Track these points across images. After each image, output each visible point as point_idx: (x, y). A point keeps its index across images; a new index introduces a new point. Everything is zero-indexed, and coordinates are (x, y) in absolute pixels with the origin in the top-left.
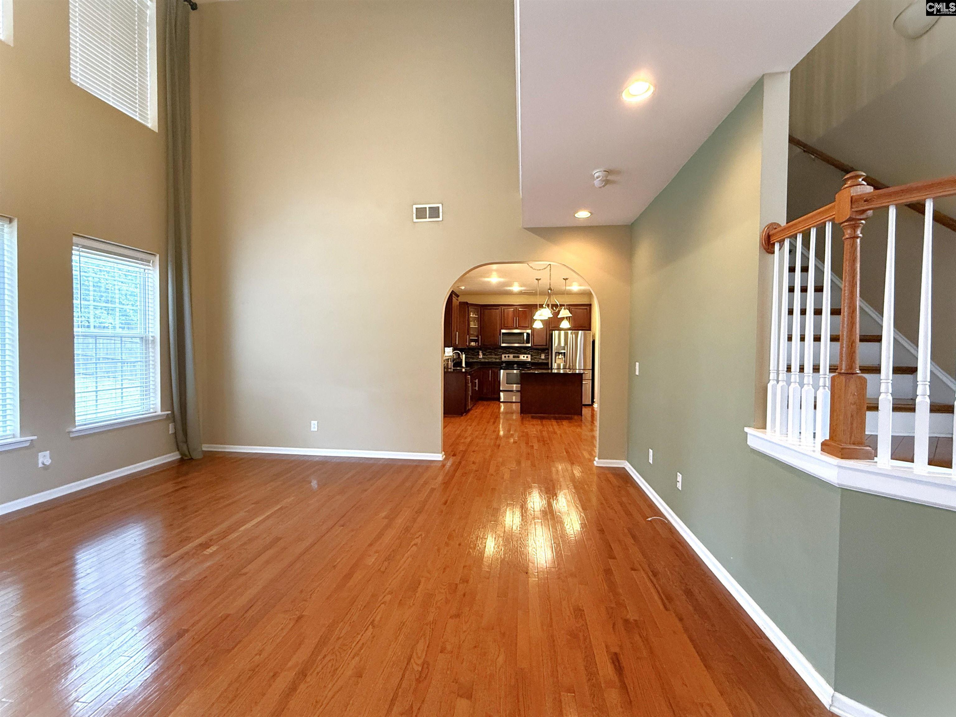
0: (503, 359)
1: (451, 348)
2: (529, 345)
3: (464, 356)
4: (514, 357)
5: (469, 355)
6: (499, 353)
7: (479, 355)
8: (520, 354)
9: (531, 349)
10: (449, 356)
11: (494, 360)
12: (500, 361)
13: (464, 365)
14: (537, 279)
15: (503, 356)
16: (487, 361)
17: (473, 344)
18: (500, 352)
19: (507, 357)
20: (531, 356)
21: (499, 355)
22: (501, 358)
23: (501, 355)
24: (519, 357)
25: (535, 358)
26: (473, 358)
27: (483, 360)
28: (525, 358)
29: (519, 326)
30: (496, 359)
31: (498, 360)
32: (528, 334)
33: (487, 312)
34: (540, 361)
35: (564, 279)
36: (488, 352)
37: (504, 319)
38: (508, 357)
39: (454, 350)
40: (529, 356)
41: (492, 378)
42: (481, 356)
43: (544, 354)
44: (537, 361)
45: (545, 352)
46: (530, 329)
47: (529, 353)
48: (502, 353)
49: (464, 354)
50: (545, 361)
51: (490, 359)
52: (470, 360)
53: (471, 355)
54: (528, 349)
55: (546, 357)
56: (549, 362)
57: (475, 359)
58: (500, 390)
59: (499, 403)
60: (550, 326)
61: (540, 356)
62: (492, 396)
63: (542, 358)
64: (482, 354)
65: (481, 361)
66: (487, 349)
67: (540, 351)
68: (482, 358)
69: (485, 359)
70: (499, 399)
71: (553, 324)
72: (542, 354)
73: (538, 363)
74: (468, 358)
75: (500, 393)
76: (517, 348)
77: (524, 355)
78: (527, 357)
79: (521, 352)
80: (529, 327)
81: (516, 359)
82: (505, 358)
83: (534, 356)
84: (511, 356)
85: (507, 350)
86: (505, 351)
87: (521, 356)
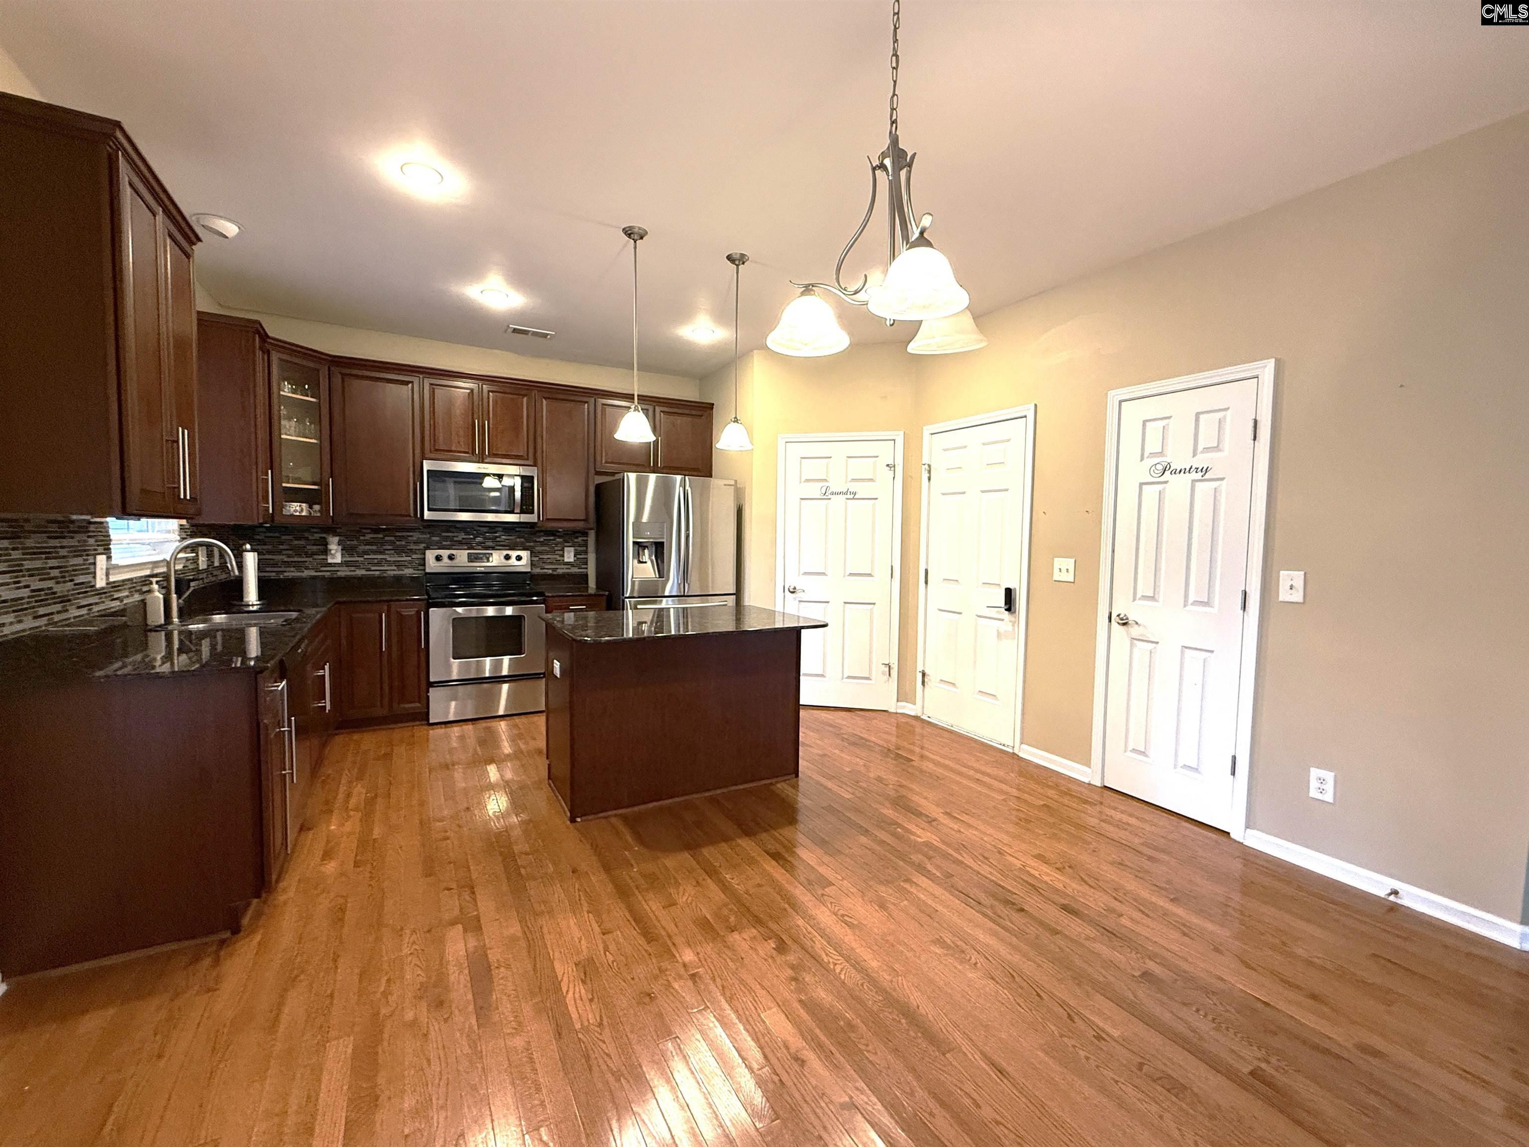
0: (432, 565)
1: (173, 524)
2: (531, 518)
3: (251, 560)
4: (472, 558)
5: (280, 552)
6: (413, 547)
7: (326, 552)
8: (493, 548)
9: (536, 533)
10: (155, 564)
11: (392, 571)
12: (417, 574)
13: (252, 595)
14: (629, 232)
15: (430, 555)
16: (360, 572)
17: (296, 508)
18: (415, 543)
19: (446, 560)
20: (532, 553)
21: (413, 551)
22: (423, 561)
24: (489, 559)
25: (545, 561)
26: (298, 566)
27: (344, 572)
28: (513, 561)
29: (490, 454)
30: (399, 565)
31: (408, 572)
33: (358, 387)
34: (562, 570)
35: (729, 258)
36: (367, 542)
37: (434, 426)
38: (451, 557)
39: (188, 532)
40: (525, 555)
41: (394, 640)
42: (336, 556)
43: (572, 549)
44: (550, 571)
45: (576, 540)
46: (532, 464)
47: (522, 543)
48: (424, 545)
49: (252, 550)
50: (575, 570)
51: (373, 568)
52: (286, 574)
53: (291, 552)
54: (517, 529)
55: (578, 556)
56: (589, 573)
57: (307, 568)
58: (432, 679)
59: (426, 727)
60: (598, 458)
61: (561, 553)
62: (395, 705)
63: (566, 560)
64: (340, 547)
65: (335, 576)
66: (361, 528)
67: (561, 540)
68: (340, 562)
69: (353, 569)
70: (428, 714)
71: (606, 455)
72: (566, 549)
73: (554, 575)
74: (275, 565)
75: (431, 689)
76: (479, 526)
77: (510, 552)
78: (519, 558)
79: (498, 539)
80: (528, 459)
81: (480, 567)
82: (439, 563)
83: (542, 553)
84: (461, 555)
85: (443, 534)
86: (438, 538)
87: (497, 556)
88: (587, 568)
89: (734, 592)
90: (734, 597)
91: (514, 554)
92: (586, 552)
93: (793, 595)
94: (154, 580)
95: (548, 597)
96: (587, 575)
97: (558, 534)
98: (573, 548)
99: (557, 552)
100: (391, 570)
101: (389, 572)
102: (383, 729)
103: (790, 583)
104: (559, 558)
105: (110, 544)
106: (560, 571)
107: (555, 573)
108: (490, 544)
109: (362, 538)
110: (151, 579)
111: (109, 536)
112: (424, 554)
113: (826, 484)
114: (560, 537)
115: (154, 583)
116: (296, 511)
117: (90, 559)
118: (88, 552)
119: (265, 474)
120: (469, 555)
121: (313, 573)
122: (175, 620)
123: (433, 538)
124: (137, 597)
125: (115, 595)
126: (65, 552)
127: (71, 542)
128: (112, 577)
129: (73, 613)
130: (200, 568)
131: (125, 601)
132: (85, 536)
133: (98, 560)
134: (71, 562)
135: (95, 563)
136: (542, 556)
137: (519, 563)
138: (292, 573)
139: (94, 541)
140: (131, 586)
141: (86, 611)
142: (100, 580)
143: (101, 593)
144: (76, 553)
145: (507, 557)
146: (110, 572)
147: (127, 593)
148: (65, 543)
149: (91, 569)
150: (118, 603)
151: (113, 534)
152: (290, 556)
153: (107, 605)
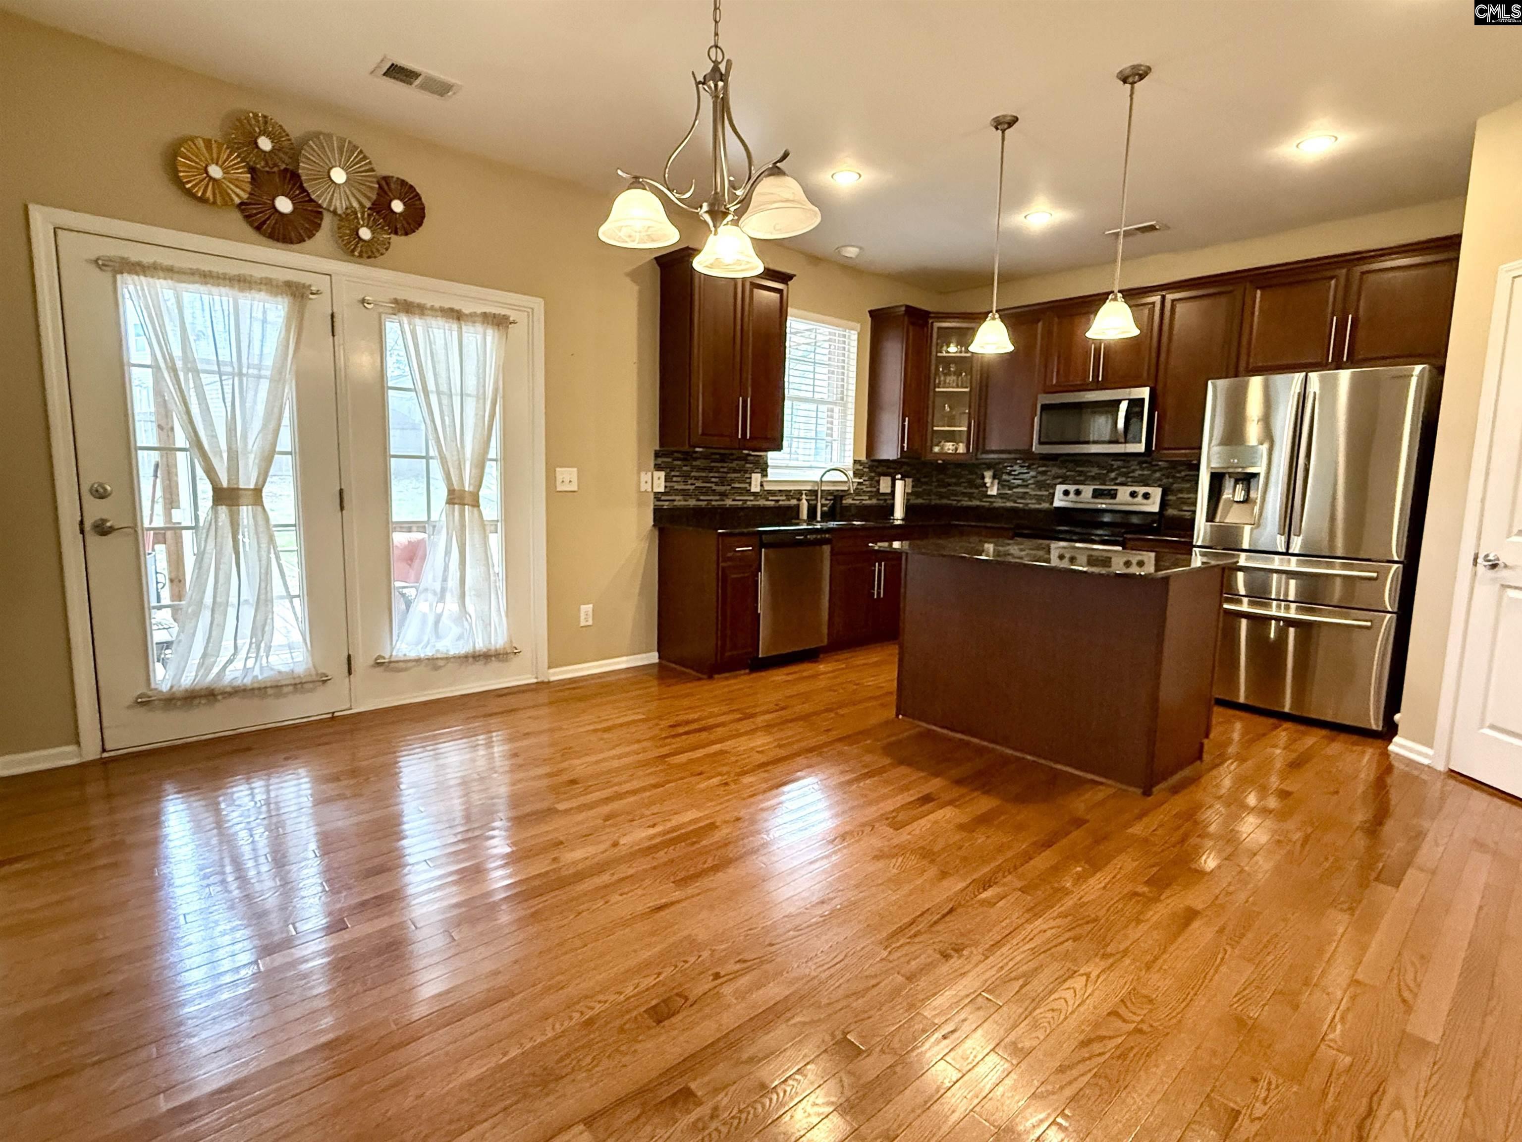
0: (1059, 500)
2: (1140, 448)
3: (898, 486)
4: (1097, 494)
7: (985, 485)
8: (1123, 484)
11: (1033, 504)
12: (1048, 507)
13: (899, 512)
15: (1060, 488)
16: (1009, 504)
17: (945, 448)
19: (1072, 496)
20: (1164, 491)
21: (1050, 486)
22: (1051, 496)
23: (1054, 487)
24: (1113, 495)
26: (971, 496)
27: (999, 503)
28: (1139, 499)
29: (1107, 378)
30: (1036, 498)
31: (1041, 506)
32: (1136, 404)
36: (1016, 477)
38: (1077, 493)
40: (1157, 492)
42: (992, 489)
46: (1147, 384)
48: (1058, 479)
49: (901, 479)
51: (1019, 501)
52: (962, 503)
53: (966, 484)
54: (1154, 463)
57: (974, 498)
64: (996, 481)
65: (993, 506)
68: (995, 494)
69: (1005, 500)
74: (957, 495)
77: (1139, 489)
78: (1147, 496)
79: (1131, 474)
80: (1145, 379)
81: (1102, 504)
82: (1065, 498)
83: (1181, 491)
84: (1087, 491)
85: (1078, 469)
86: (1072, 473)
87: (1123, 493)
89: (1399, 559)
91: (1142, 490)
93: (1492, 573)
94: (804, 493)
101: (1030, 505)
103: (1489, 550)
105: (768, 467)
108: (1120, 479)
109: (1012, 473)
111: (768, 463)
112: (1055, 489)
115: (804, 495)
116: (949, 449)
117: (747, 475)
118: (746, 472)
119: (904, 421)
120: (1095, 490)
121: (978, 503)
122: (819, 519)
123: (1068, 473)
124: (794, 502)
125: (770, 498)
126: (725, 470)
127: (731, 465)
128: (767, 487)
129: (729, 502)
130: (881, 491)
131: (781, 503)
132: (743, 462)
133: (753, 475)
134: (729, 475)
135: (750, 478)
136: (1180, 495)
137: (1145, 501)
138: (966, 503)
139: (751, 466)
140: (788, 494)
141: (740, 503)
142: (755, 488)
143: (755, 494)
144: (735, 471)
145: (1133, 494)
146: (765, 484)
147: (784, 498)
148: (725, 465)
149: (748, 481)
150: (773, 503)
151: (770, 462)
152: (965, 488)
153: (762, 502)
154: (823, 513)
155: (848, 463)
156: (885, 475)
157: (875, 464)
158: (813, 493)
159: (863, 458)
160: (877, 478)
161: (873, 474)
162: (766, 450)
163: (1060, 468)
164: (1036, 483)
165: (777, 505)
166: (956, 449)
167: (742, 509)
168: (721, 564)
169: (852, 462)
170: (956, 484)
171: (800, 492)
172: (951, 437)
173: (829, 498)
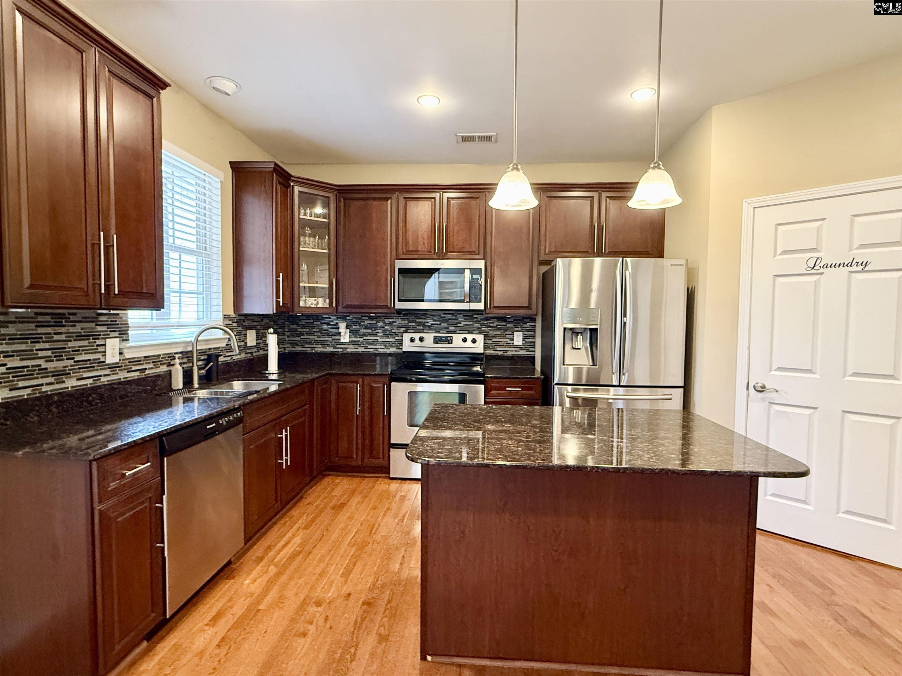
0: (407, 346)
2: (480, 306)
3: (272, 340)
4: (437, 340)
5: (313, 334)
6: (395, 331)
7: (338, 333)
8: (455, 332)
9: (487, 319)
12: (397, 352)
15: (407, 337)
16: (361, 350)
18: (397, 327)
19: (417, 341)
20: (486, 337)
21: (397, 335)
22: (400, 342)
24: (450, 341)
25: (497, 344)
26: (324, 344)
27: (351, 349)
28: (469, 343)
29: (447, 252)
30: (386, 345)
31: (391, 350)
32: (476, 274)
33: (355, 207)
34: (511, 352)
36: (366, 328)
37: (406, 230)
38: (421, 339)
40: (480, 338)
42: (345, 337)
44: (500, 353)
45: (525, 326)
46: (482, 258)
47: (478, 328)
48: (403, 329)
49: (274, 333)
50: (522, 353)
51: (369, 347)
52: (316, 349)
53: (319, 334)
54: (475, 316)
55: (527, 340)
56: (536, 356)
57: (328, 345)
58: (392, 441)
59: (387, 481)
60: (542, 248)
61: (511, 336)
62: (366, 460)
63: (516, 343)
64: (348, 330)
65: (345, 352)
66: (362, 316)
67: (512, 325)
68: (348, 341)
69: (356, 346)
70: (389, 468)
71: (550, 244)
72: (515, 333)
73: (505, 356)
74: (310, 343)
75: (391, 449)
76: (445, 314)
77: (467, 336)
78: (474, 341)
79: (459, 325)
80: (479, 254)
81: (442, 348)
82: (412, 344)
83: (494, 337)
84: (429, 337)
85: (418, 320)
86: (414, 324)
87: (457, 339)
88: (534, 351)
89: (682, 385)
90: (682, 390)
91: (470, 337)
92: (534, 337)
93: (760, 395)
94: (177, 356)
95: (487, 377)
96: (533, 358)
97: (508, 320)
98: (522, 333)
99: (507, 336)
100: (381, 348)
101: (379, 350)
102: (358, 477)
103: (756, 380)
104: (509, 342)
105: (128, 330)
106: (510, 353)
107: (506, 355)
108: (452, 328)
109: (362, 323)
110: (175, 355)
111: (128, 324)
112: (402, 336)
113: (817, 255)
114: (510, 322)
115: (177, 358)
116: (312, 304)
117: (98, 342)
118: (97, 337)
119: (278, 276)
120: (435, 338)
121: (332, 349)
122: (196, 385)
123: (410, 324)
124: (164, 368)
125: (134, 368)
126: (63, 337)
127: (71, 330)
128: (128, 355)
129: (71, 383)
130: (248, 346)
131: (147, 372)
132: (93, 325)
133: (109, 342)
134: (70, 344)
135: (105, 345)
136: (494, 340)
137: (474, 345)
138: (320, 349)
139: (104, 328)
140: (156, 360)
141: (90, 381)
142: (112, 358)
143: (113, 367)
144: (80, 337)
145: (465, 340)
146: (125, 351)
147: (151, 365)
148: (63, 330)
149: (101, 349)
150: (137, 373)
151: (130, 322)
152: (319, 337)
153: (122, 375)
154: (200, 378)
155: (218, 318)
156: (251, 328)
157: (243, 318)
158: (187, 355)
159: (231, 312)
160: (244, 332)
161: (240, 328)
162: (124, 308)
163: (404, 320)
164: (383, 332)
165: (143, 375)
166: (318, 303)
167: (94, 389)
168: (98, 508)
169: (221, 316)
170: (308, 334)
171: (171, 357)
172: (313, 292)
173: (202, 358)
